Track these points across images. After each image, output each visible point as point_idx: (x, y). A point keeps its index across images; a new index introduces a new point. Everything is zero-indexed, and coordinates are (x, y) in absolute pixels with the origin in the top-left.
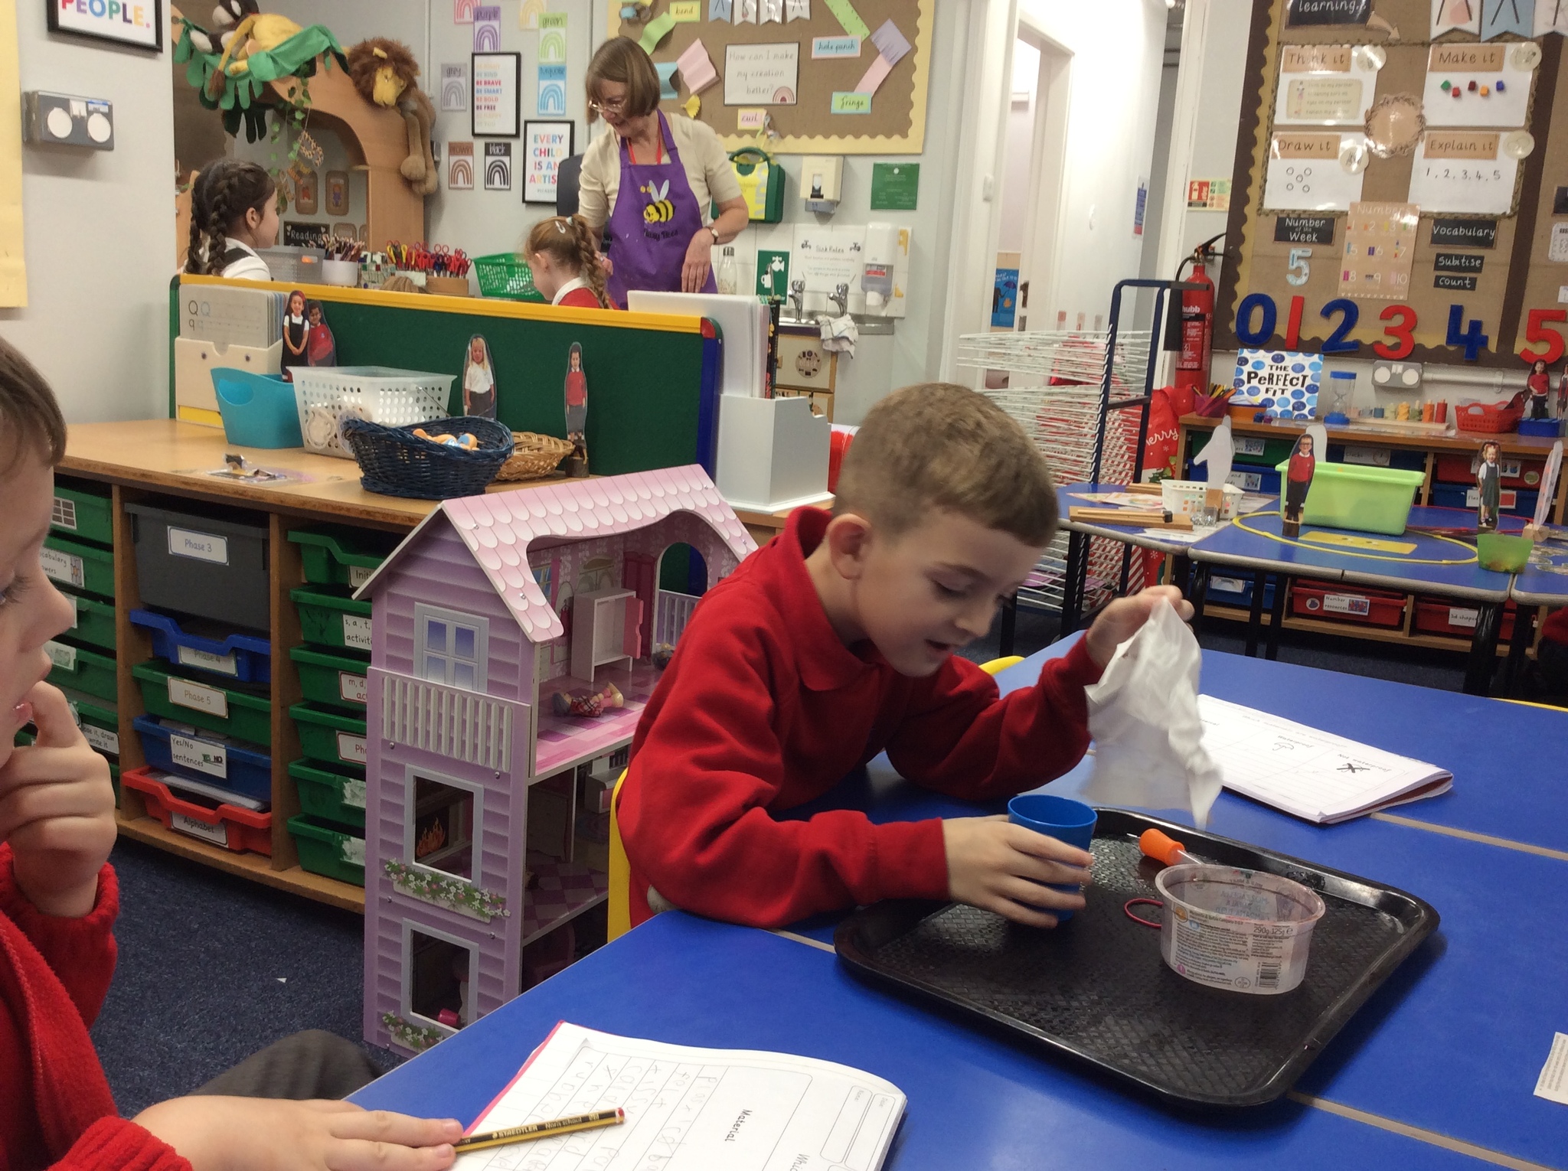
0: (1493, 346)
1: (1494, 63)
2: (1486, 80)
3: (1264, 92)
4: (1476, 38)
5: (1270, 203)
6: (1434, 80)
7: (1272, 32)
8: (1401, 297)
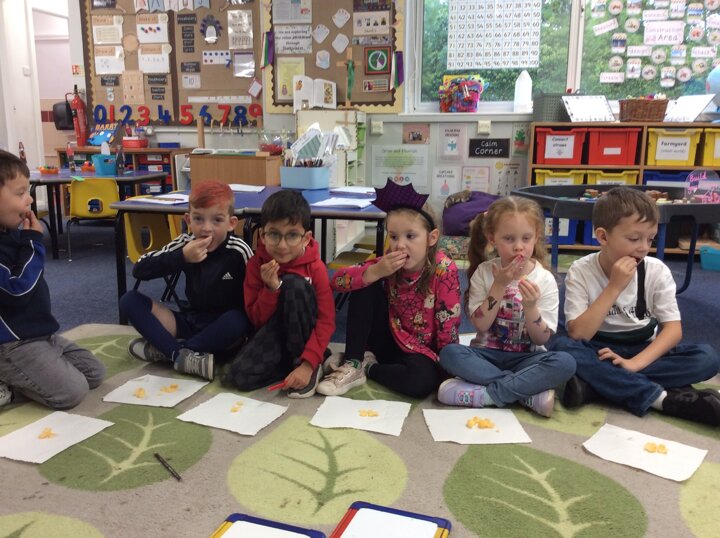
0: (173, 119)
1: (155, 21)
2: (154, 27)
3: (89, 32)
4: (148, 12)
5: (97, 73)
6: (139, 27)
7: (87, 11)
8: (142, 103)
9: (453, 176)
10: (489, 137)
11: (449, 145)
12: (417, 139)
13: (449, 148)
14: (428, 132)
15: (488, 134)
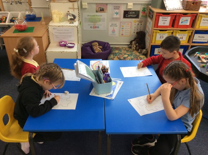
9: (116, 26)
10: (132, 10)
11: (115, 13)
12: (102, 10)
13: (115, 14)
14: (107, 7)
15: (131, 9)
